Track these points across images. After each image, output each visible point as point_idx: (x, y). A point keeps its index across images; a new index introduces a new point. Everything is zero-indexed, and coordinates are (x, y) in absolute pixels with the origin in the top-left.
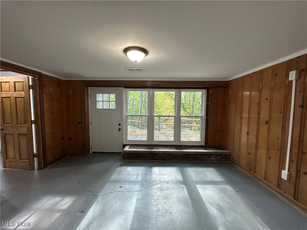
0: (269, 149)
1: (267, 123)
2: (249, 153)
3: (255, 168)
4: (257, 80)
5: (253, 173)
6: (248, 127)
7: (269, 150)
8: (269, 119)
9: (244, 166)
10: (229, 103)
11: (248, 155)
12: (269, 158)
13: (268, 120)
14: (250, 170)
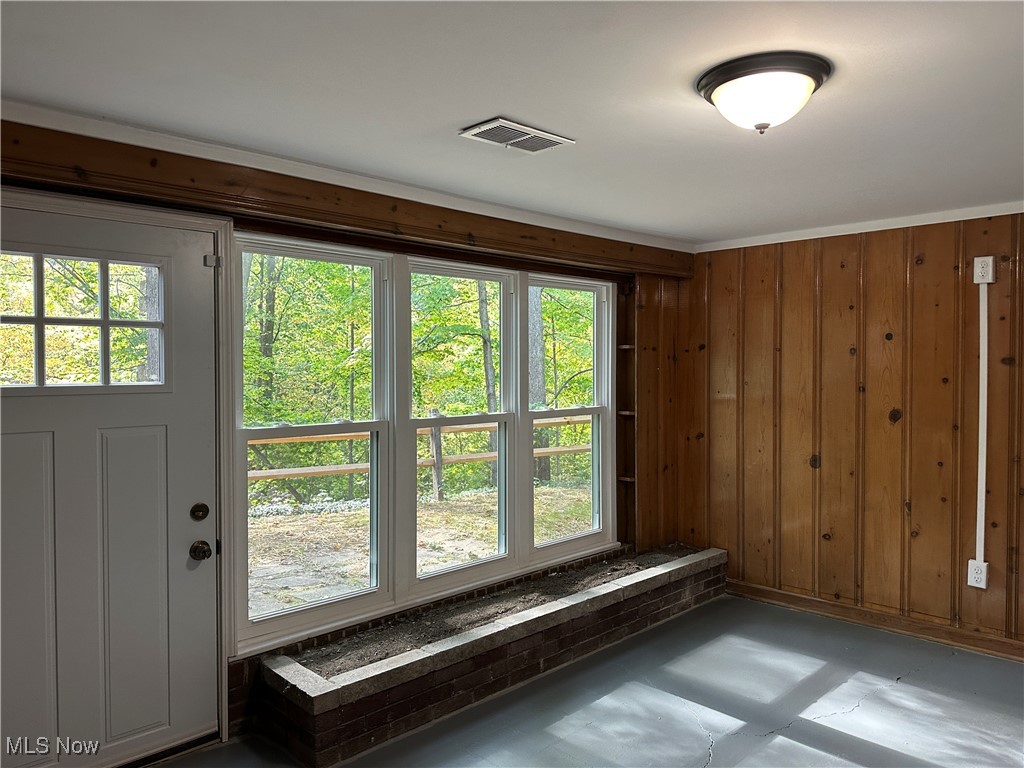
0: (909, 506)
1: (895, 416)
2: (827, 537)
3: (859, 586)
4: (843, 266)
5: (850, 604)
6: (817, 437)
7: (910, 510)
8: (904, 404)
9: (803, 590)
10: (702, 347)
11: (823, 541)
12: (914, 534)
13: (898, 406)
14: (837, 596)
